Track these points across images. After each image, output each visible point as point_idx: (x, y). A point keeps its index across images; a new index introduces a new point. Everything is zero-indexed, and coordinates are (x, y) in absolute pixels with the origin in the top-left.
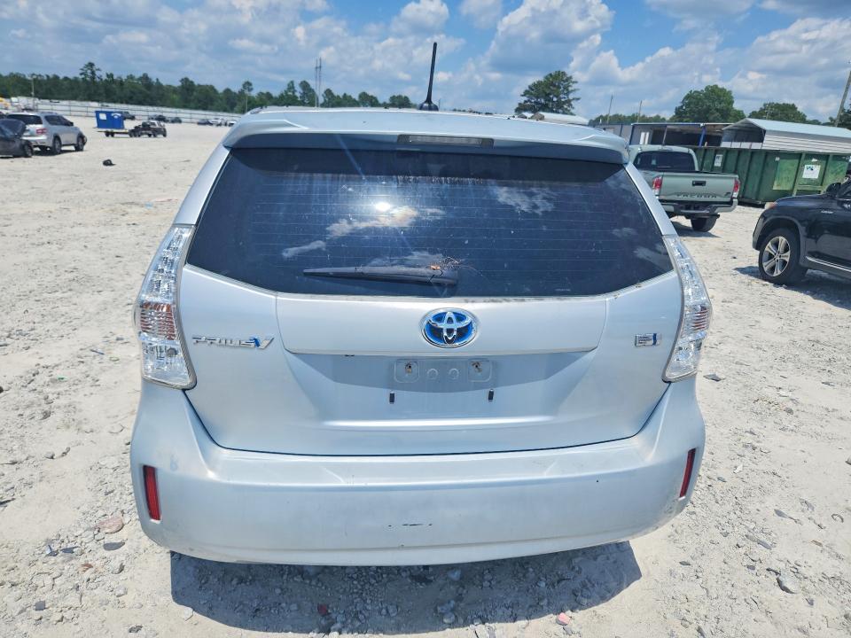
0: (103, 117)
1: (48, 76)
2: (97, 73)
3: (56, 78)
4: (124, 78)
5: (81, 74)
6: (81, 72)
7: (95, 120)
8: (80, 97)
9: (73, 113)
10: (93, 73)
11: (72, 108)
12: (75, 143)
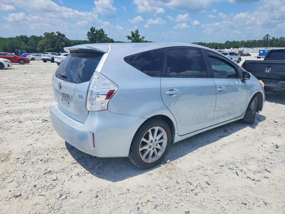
0: (262, 52)
1: (252, 40)
2: (269, 38)
3: (255, 41)
4: (279, 38)
5: (263, 39)
6: (264, 38)
7: (258, 53)
8: (261, 46)
9: (254, 51)
10: (268, 38)
11: (254, 50)
12: (237, 60)
